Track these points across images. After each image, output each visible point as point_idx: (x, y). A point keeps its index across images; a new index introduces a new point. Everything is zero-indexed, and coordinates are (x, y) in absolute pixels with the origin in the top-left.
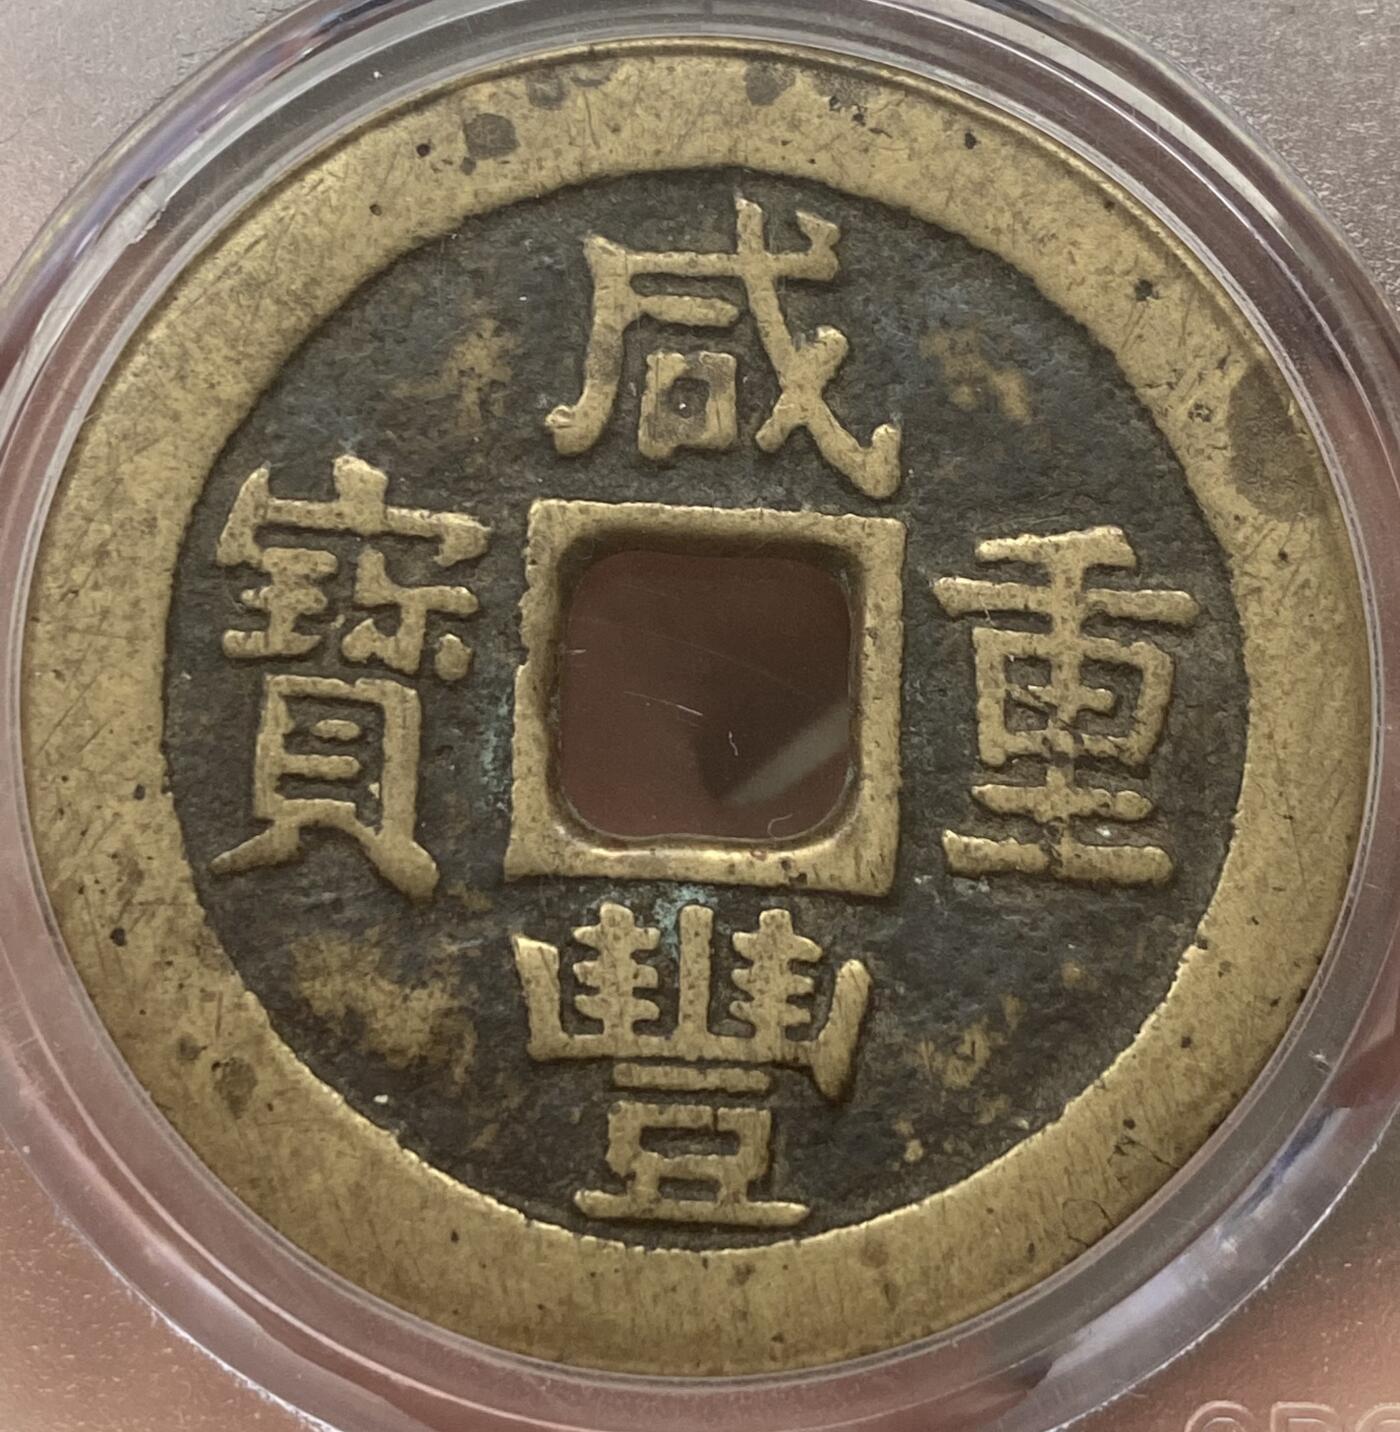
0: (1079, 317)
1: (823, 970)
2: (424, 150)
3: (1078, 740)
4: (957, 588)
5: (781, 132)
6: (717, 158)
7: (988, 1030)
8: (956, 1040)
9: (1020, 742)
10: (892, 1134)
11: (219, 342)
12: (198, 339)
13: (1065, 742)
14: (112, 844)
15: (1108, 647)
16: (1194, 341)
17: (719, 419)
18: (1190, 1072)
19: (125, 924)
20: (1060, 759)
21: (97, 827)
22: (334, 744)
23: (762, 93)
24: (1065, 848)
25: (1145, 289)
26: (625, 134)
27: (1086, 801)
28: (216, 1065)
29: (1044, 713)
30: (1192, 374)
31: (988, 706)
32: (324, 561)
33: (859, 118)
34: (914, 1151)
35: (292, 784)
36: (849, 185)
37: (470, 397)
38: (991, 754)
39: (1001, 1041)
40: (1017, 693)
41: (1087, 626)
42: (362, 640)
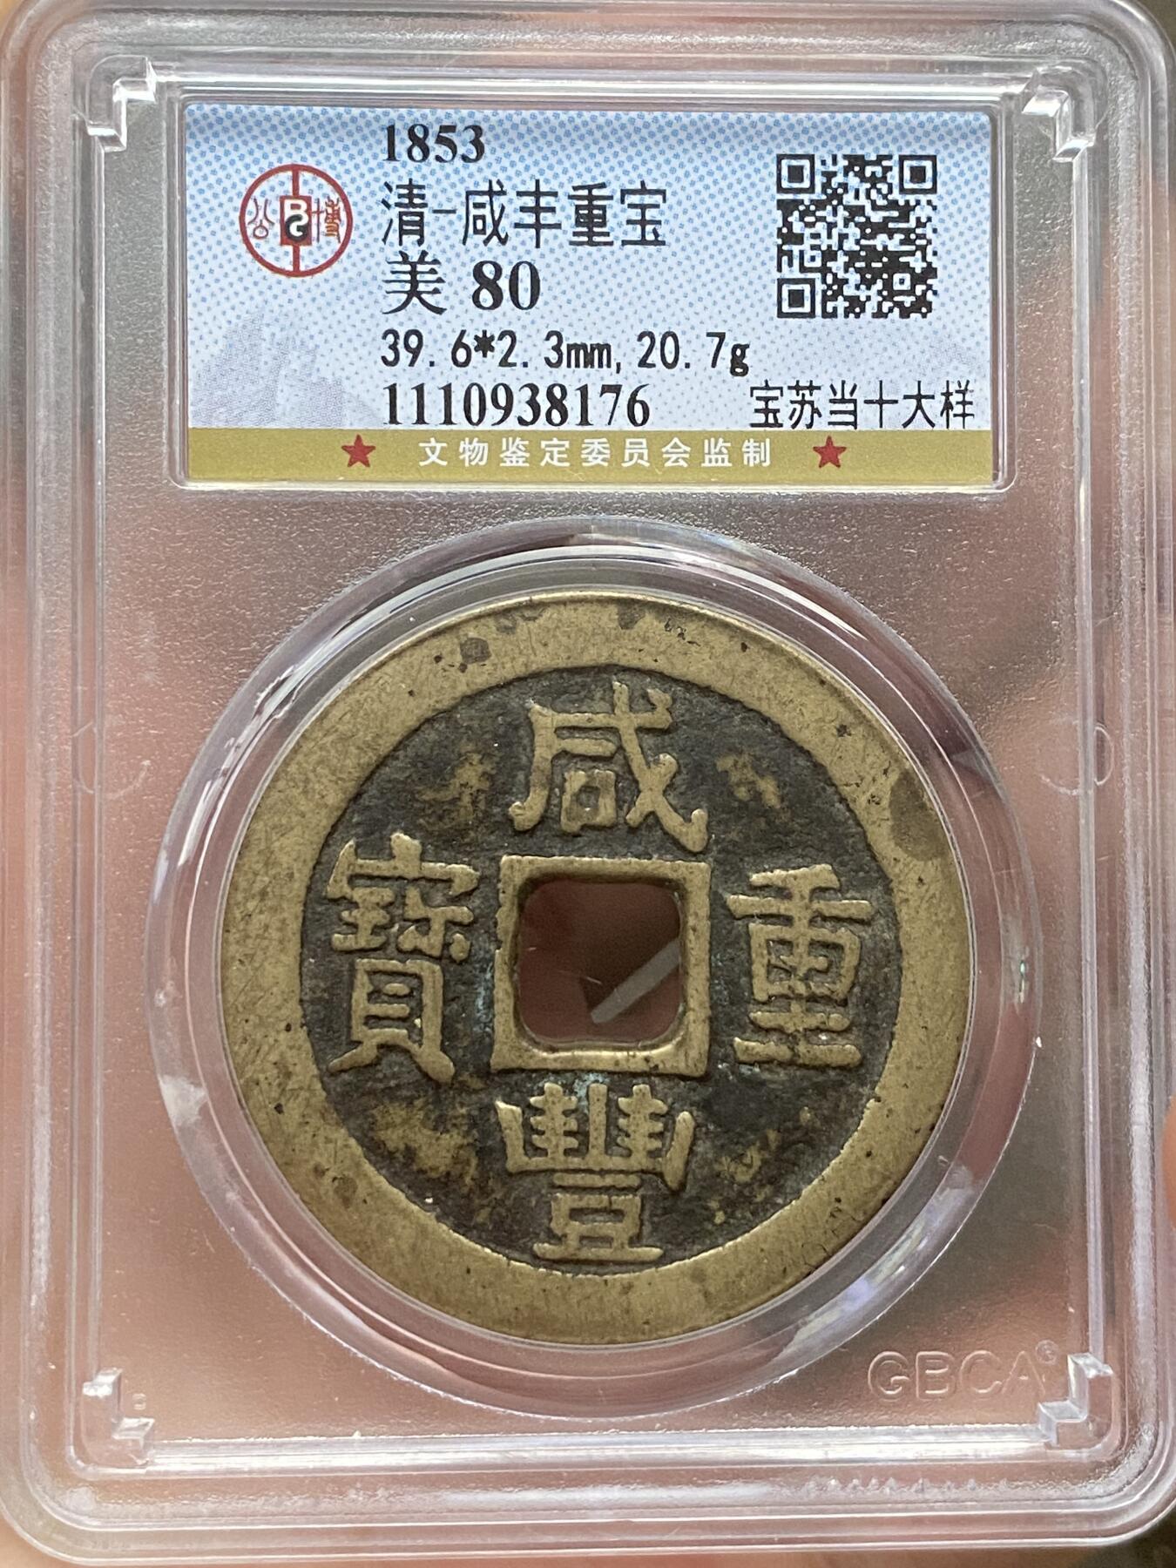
0: (806, 747)
1: (669, 1117)
2: (438, 659)
3: (808, 987)
4: (739, 901)
5: (639, 645)
6: (603, 660)
7: (760, 1149)
8: (742, 1155)
9: (776, 989)
10: (707, 1209)
11: (326, 771)
12: (314, 771)
13: (801, 989)
14: (273, 1057)
15: (825, 933)
16: (869, 760)
17: (606, 811)
18: (872, 1171)
19: (283, 1102)
20: (799, 997)
21: (266, 1048)
22: (396, 997)
23: (627, 624)
24: (802, 1048)
25: (842, 730)
26: (550, 647)
27: (813, 1021)
28: (335, 1179)
29: (789, 972)
30: (869, 778)
31: (759, 969)
32: (387, 894)
33: (681, 635)
34: (720, 1218)
35: (372, 1020)
36: (676, 673)
37: (466, 799)
38: (761, 996)
39: (767, 1156)
40: (773, 961)
41: (812, 922)
42: (410, 939)
